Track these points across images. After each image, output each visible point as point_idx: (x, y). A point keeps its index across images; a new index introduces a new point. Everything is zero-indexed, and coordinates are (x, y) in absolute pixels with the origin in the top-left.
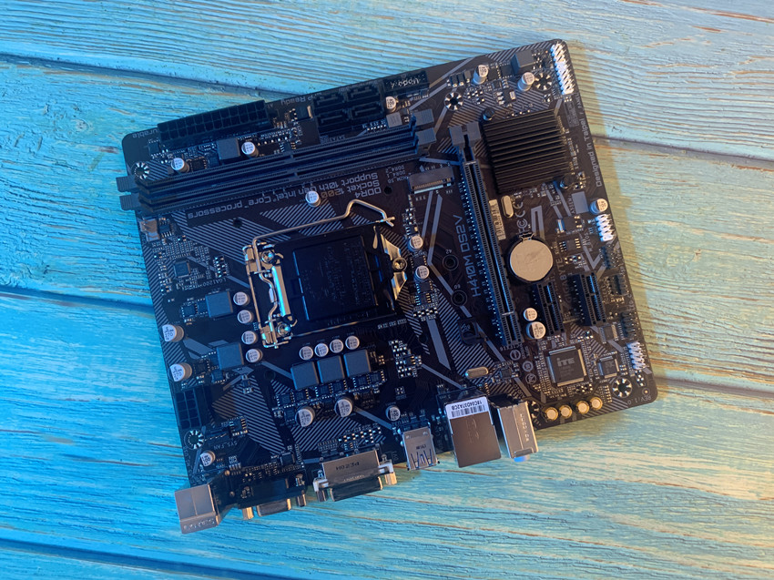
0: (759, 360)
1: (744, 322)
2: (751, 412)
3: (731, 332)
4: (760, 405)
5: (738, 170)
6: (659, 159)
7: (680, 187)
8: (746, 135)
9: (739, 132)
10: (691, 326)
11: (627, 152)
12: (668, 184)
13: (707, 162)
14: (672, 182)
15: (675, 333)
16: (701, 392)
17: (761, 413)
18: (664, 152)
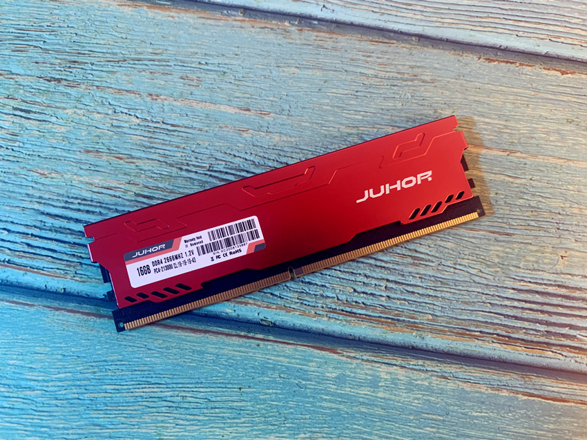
0: (516, 318)
1: (495, 265)
2: (505, 393)
3: (477, 279)
4: (517, 383)
5: (487, 63)
6: (382, 47)
7: (410, 83)
8: (497, 21)
9: (488, 17)
10: (422, 270)
11: (340, 37)
12: (393, 78)
13: (447, 53)
14: (399, 76)
15: (399, 278)
16: (434, 363)
17: (520, 396)
18: (390, 38)
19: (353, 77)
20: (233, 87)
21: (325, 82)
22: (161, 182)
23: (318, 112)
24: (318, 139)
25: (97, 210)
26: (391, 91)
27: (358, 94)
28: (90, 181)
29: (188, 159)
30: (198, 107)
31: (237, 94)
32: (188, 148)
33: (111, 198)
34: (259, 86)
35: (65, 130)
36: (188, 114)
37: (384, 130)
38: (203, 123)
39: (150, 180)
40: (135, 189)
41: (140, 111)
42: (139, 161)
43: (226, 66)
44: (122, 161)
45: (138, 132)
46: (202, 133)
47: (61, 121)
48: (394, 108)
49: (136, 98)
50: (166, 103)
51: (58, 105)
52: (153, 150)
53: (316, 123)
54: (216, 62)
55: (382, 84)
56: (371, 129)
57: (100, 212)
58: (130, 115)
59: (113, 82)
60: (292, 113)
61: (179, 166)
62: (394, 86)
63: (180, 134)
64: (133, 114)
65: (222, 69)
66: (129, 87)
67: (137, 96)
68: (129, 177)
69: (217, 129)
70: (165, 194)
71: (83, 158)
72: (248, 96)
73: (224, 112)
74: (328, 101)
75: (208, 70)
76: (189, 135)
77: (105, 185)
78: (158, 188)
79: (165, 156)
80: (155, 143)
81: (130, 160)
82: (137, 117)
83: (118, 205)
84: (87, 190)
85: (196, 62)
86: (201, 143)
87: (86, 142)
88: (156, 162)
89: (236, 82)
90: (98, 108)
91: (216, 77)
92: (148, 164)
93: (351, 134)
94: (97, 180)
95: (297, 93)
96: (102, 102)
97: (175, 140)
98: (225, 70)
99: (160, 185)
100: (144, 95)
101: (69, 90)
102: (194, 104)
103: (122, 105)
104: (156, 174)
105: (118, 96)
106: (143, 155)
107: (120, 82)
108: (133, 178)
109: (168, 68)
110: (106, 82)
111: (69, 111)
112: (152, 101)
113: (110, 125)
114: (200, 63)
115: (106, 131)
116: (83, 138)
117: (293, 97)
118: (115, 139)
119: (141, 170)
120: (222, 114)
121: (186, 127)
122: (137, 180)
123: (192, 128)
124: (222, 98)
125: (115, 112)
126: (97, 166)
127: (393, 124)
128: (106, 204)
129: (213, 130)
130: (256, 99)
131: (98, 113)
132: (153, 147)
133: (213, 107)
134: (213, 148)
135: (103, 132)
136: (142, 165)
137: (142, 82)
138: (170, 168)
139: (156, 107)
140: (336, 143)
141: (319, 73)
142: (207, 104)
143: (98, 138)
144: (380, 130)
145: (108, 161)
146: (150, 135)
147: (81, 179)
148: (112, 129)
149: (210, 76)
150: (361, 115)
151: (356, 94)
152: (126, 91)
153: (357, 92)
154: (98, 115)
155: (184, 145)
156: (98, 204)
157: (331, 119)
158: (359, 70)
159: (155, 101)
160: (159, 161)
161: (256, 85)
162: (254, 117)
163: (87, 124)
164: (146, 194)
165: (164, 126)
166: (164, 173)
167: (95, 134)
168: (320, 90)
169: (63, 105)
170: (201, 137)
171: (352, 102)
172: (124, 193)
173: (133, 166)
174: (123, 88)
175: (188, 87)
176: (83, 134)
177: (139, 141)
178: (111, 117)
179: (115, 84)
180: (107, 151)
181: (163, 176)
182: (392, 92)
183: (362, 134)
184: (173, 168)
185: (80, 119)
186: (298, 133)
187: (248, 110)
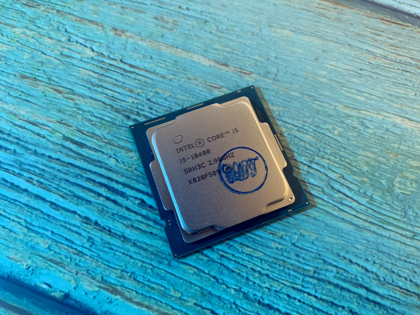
19: (358, 53)
20: (214, 38)
21: (324, 51)
22: (99, 129)
23: (312, 83)
24: (308, 114)
25: (12, 147)
26: (402, 77)
27: (362, 72)
28: (15, 112)
29: (140, 107)
30: (167, 51)
31: (217, 46)
32: (143, 95)
33: (33, 136)
34: (243, 41)
35: (6, 49)
36: (154, 57)
37: (391, 120)
38: (168, 70)
39: (86, 123)
40: (65, 131)
41: (98, 44)
42: (81, 99)
43: (209, 15)
44: (59, 95)
45: (89, 67)
46: (165, 81)
47: (6, 38)
48: (405, 96)
49: (98, 30)
50: (130, 40)
51: (8, 21)
52: (100, 90)
53: (307, 95)
54: (199, 9)
55: (392, 67)
56: (375, 116)
57: (15, 150)
58: (85, 46)
59: (77, 9)
60: (279, 78)
61: (126, 114)
62: (406, 71)
63: (138, 77)
64: (89, 46)
65: (203, 17)
66: (94, 17)
67: (100, 28)
68: (62, 116)
69: (184, 80)
70: (101, 143)
71: (16, 83)
72: (229, 50)
73: (196, 62)
74: (325, 73)
75: (188, 16)
76: (149, 81)
77: (31, 119)
78: (93, 135)
79: (113, 98)
80: (105, 82)
81: (70, 96)
82: (93, 50)
83: (39, 147)
84: (8, 121)
85: (175, 5)
86: (161, 92)
87: (26, 66)
88: (101, 103)
89: (218, 34)
90: (51, 33)
91: (195, 23)
92: (89, 104)
93: (350, 116)
94: (24, 111)
95: (288, 58)
96: (58, 27)
97: (130, 83)
98: (207, 19)
99: (98, 132)
100: (108, 28)
101: (26, 9)
102: (163, 48)
103: (79, 35)
104: (97, 117)
105: (77, 25)
106: (87, 93)
107: (85, 10)
108: (66, 117)
109: (142, 6)
110: (70, 8)
111: (18, 31)
112: (115, 36)
113: (59, 53)
114: (180, 7)
115: (52, 59)
116: (24, 62)
117: (284, 60)
118: (60, 69)
119: (80, 109)
120: (193, 64)
121: (147, 71)
122: (71, 121)
123: (154, 73)
124: (197, 46)
125: (69, 40)
126: (29, 95)
127: (403, 115)
128: (25, 142)
129: (179, 80)
130: (238, 55)
131: (50, 38)
132: (102, 86)
133: (184, 55)
134: (174, 100)
135: (49, 59)
136: (83, 103)
137: (110, 16)
138: (116, 114)
139: (118, 43)
140: (330, 123)
141: (317, 42)
142: (178, 50)
143: (40, 64)
144: (387, 118)
145: (44, 92)
146: (102, 72)
147: (6, 106)
148: (60, 58)
149: (189, 22)
150: (364, 97)
151: (360, 72)
152: (90, 21)
153: (361, 69)
154: (49, 40)
155: (139, 90)
156: (16, 141)
157: (327, 93)
158: (365, 47)
159: (118, 37)
160: (104, 103)
161: (241, 40)
162: (232, 74)
163: (33, 47)
164: (77, 139)
165: (122, 65)
166: (106, 118)
167: (38, 60)
168: (316, 59)
169: (14, 23)
170: (162, 85)
171: (354, 80)
172: (51, 132)
173: (71, 103)
174: (86, 17)
175: (159, 29)
176: (25, 57)
177: (87, 77)
178: (64, 45)
179: (79, 12)
180: (47, 81)
181: (104, 122)
182: (404, 78)
183: (364, 118)
184: (118, 115)
185: (27, 41)
186: (283, 102)
187: (226, 65)
